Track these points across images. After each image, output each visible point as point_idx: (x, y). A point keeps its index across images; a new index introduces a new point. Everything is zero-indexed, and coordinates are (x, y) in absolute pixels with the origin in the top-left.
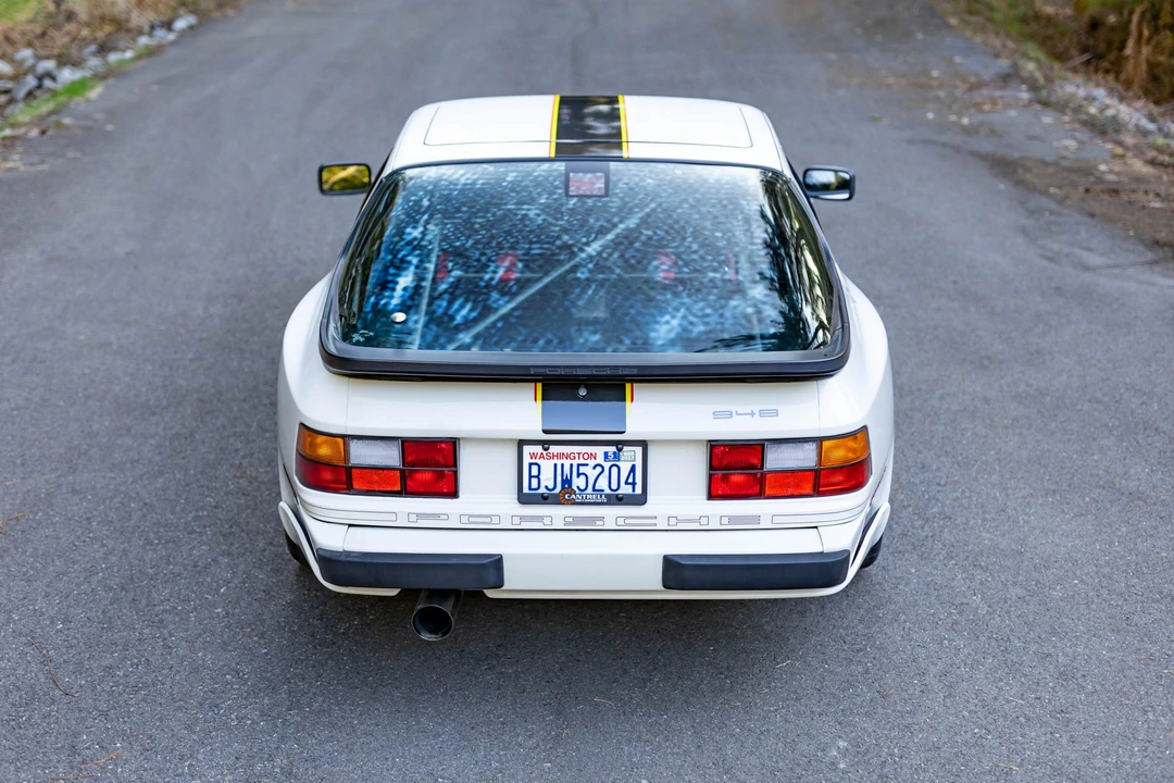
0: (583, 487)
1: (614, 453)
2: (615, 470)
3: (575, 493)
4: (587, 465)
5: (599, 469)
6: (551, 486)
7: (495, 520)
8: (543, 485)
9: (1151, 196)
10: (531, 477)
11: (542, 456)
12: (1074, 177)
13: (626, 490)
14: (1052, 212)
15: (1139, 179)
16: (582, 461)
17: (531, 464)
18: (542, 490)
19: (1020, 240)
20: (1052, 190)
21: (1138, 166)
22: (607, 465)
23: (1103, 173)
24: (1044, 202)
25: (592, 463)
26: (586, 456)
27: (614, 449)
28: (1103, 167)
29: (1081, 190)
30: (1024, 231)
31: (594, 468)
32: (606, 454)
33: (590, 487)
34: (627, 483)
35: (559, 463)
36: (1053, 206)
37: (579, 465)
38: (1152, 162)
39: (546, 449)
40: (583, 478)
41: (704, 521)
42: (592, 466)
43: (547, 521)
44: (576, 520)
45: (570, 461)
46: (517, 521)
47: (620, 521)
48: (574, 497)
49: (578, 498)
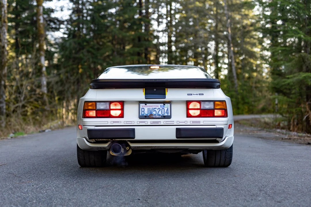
0: (155, 114)
1: (163, 105)
2: (163, 110)
3: (153, 115)
4: (156, 108)
5: (159, 110)
6: (147, 113)
7: (133, 123)
8: (145, 113)
10: (142, 111)
11: (145, 106)
13: (166, 114)
16: (155, 107)
17: (142, 108)
18: (145, 115)
22: (161, 108)
25: (157, 108)
26: (156, 106)
27: (163, 104)
31: (158, 109)
32: (161, 106)
33: (157, 114)
34: (166, 113)
35: (149, 108)
37: (154, 108)
39: (146, 105)
40: (155, 112)
41: (186, 123)
42: (157, 109)
43: (146, 122)
44: (154, 122)
45: (152, 108)
46: (138, 123)
47: (165, 123)
48: (153, 116)
49: (154, 117)
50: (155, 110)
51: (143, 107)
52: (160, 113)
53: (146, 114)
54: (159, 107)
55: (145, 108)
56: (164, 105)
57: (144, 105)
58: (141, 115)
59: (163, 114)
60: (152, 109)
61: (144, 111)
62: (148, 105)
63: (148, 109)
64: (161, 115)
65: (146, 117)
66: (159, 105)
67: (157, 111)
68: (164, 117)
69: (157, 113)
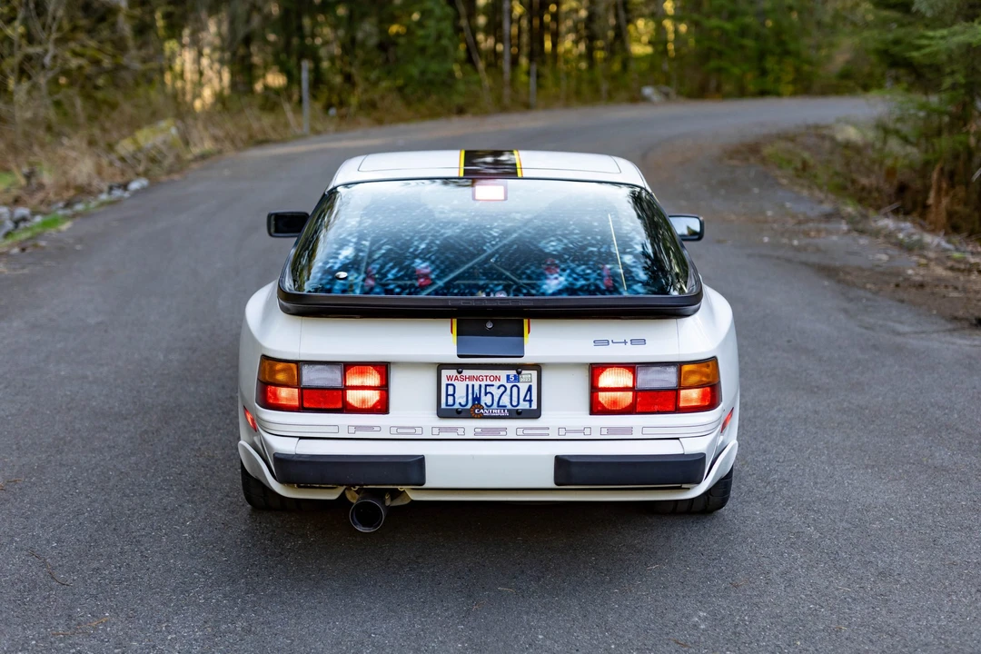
0: (489, 404)
1: (515, 376)
2: (515, 389)
3: (483, 408)
4: (493, 385)
5: (502, 389)
7: (419, 431)
8: (457, 401)
9: (950, 289)
10: (447, 395)
11: (456, 379)
12: (887, 278)
13: (524, 406)
14: (868, 300)
15: (939, 279)
16: (489, 383)
17: (447, 385)
18: (457, 406)
19: (842, 316)
20: (868, 286)
21: (940, 271)
22: (509, 386)
23: (910, 275)
24: (862, 293)
25: (497, 383)
26: (492, 378)
27: (514, 372)
28: (910, 272)
29: (892, 285)
30: (846, 311)
31: (499, 388)
32: (508, 376)
33: (495, 403)
34: (525, 400)
35: (472, 383)
36: (869, 295)
37: (486, 386)
38: (952, 269)
39: (460, 373)
41: (587, 431)
42: (496, 386)
43: (460, 432)
44: (484, 430)
45: (479, 383)
46: (436, 431)
47: (520, 432)
48: (482, 411)
49: (486, 412)
50: (489, 389)
51: (450, 382)
52: (505, 401)
53: (460, 404)
54: (503, 381)
55: (455, 383)
56: (519, 373)
57: (453, 373)
58: (443, 406)
59: (515, 403)
60: (480, 386)
61: (453, 395)
62: (466, 373)
63: (467, 386)
64: (509, 407)
65: (459, 414)
66: (503, 374)
67: (497, 393)
68: (517, 414)
69: (496, 399)
